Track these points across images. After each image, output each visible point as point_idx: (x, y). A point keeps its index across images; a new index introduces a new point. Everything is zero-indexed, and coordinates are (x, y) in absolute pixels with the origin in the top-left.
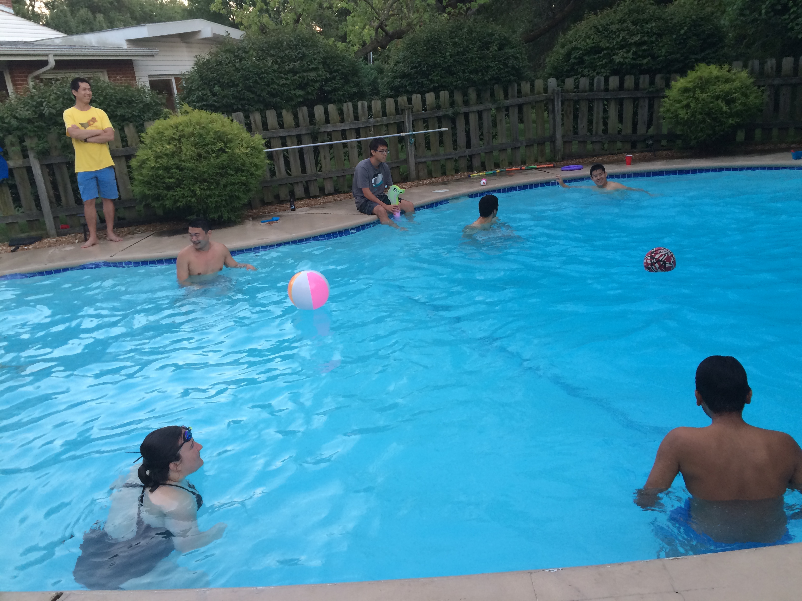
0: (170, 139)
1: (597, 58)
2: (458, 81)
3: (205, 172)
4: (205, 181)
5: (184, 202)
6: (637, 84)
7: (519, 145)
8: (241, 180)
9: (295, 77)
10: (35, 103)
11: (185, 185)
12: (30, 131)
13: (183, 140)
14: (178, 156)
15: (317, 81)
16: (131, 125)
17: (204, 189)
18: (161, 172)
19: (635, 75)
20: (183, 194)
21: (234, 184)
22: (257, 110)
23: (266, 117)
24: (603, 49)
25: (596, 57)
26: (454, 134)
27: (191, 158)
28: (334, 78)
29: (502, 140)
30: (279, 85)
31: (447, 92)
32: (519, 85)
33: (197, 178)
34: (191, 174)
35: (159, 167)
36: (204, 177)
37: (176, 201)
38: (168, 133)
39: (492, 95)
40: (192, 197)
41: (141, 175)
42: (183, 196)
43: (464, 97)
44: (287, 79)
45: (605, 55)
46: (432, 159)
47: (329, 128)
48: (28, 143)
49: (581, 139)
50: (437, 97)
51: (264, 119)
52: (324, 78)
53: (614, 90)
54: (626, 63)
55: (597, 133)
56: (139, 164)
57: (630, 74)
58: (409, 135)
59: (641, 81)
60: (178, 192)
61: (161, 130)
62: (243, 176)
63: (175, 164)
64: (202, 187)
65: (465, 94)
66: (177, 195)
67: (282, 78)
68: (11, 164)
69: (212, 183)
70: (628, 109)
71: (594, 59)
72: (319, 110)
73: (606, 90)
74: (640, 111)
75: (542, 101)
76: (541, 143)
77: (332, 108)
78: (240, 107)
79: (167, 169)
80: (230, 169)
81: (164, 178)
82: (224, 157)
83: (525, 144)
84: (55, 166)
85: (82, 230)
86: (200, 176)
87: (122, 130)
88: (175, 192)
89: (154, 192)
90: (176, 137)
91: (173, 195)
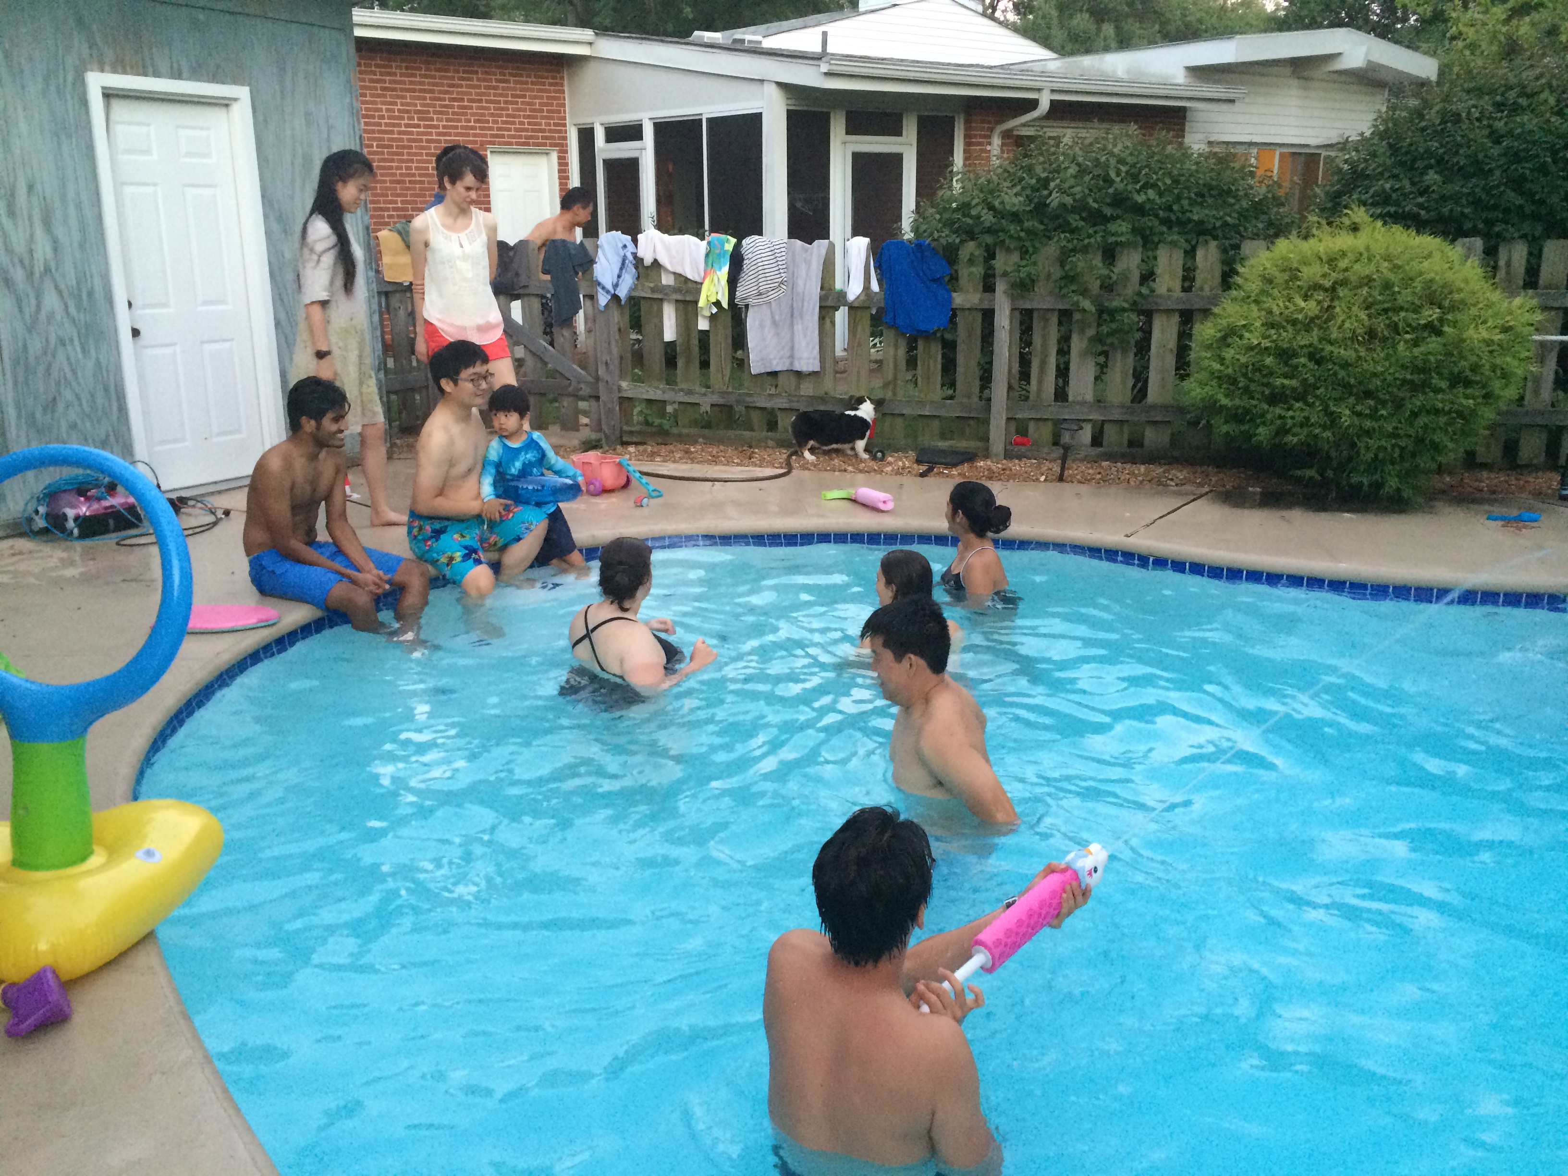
0: (1309, 289)
3: (1375, 375)
4: (1368, 394)
5: (1302, 437)
8: (1461, 404)
10: (1034, 181)
11: (1317, 397)
12: (1011, 237)
13: (1341, 292)
14: (1320, 328)
16: (1213, 244)
17: (1359, 414)
18: (1269, 361)
20: (1307, 419)
21: (1437, 412)
23: (1540, 256)
27: (1352, 339)
33: (1351, 386)
34: (1342, 373)
35: (1266, 349)
36: (1371, 387)
37: (1283, 431)
38: (1312, 272)
40: (1324, 427)
41: (1222, 360)
42: (1305, 423)
48: (1001, 262)
51: (1534, 261)
56: (1219, 335)
60: (1298, 411)
61: (1295, 265)
62: (1467, 397)
63: (1311, 345)
64: (1359, 408)
66: (1292, 418)
68: (958, 299)
69: (1384, 403)
79: (1285, 355)
80: (1438, 373)
81: (1271, 374)
82: (1433, 344)
84: (1035, 315)
85: (1054, 455)
86: (1361, 383)
87: (1190, 253)
88: (1289, 409)
89: (1237, 402)
90: (1328, 284)
91: (1281, 417)
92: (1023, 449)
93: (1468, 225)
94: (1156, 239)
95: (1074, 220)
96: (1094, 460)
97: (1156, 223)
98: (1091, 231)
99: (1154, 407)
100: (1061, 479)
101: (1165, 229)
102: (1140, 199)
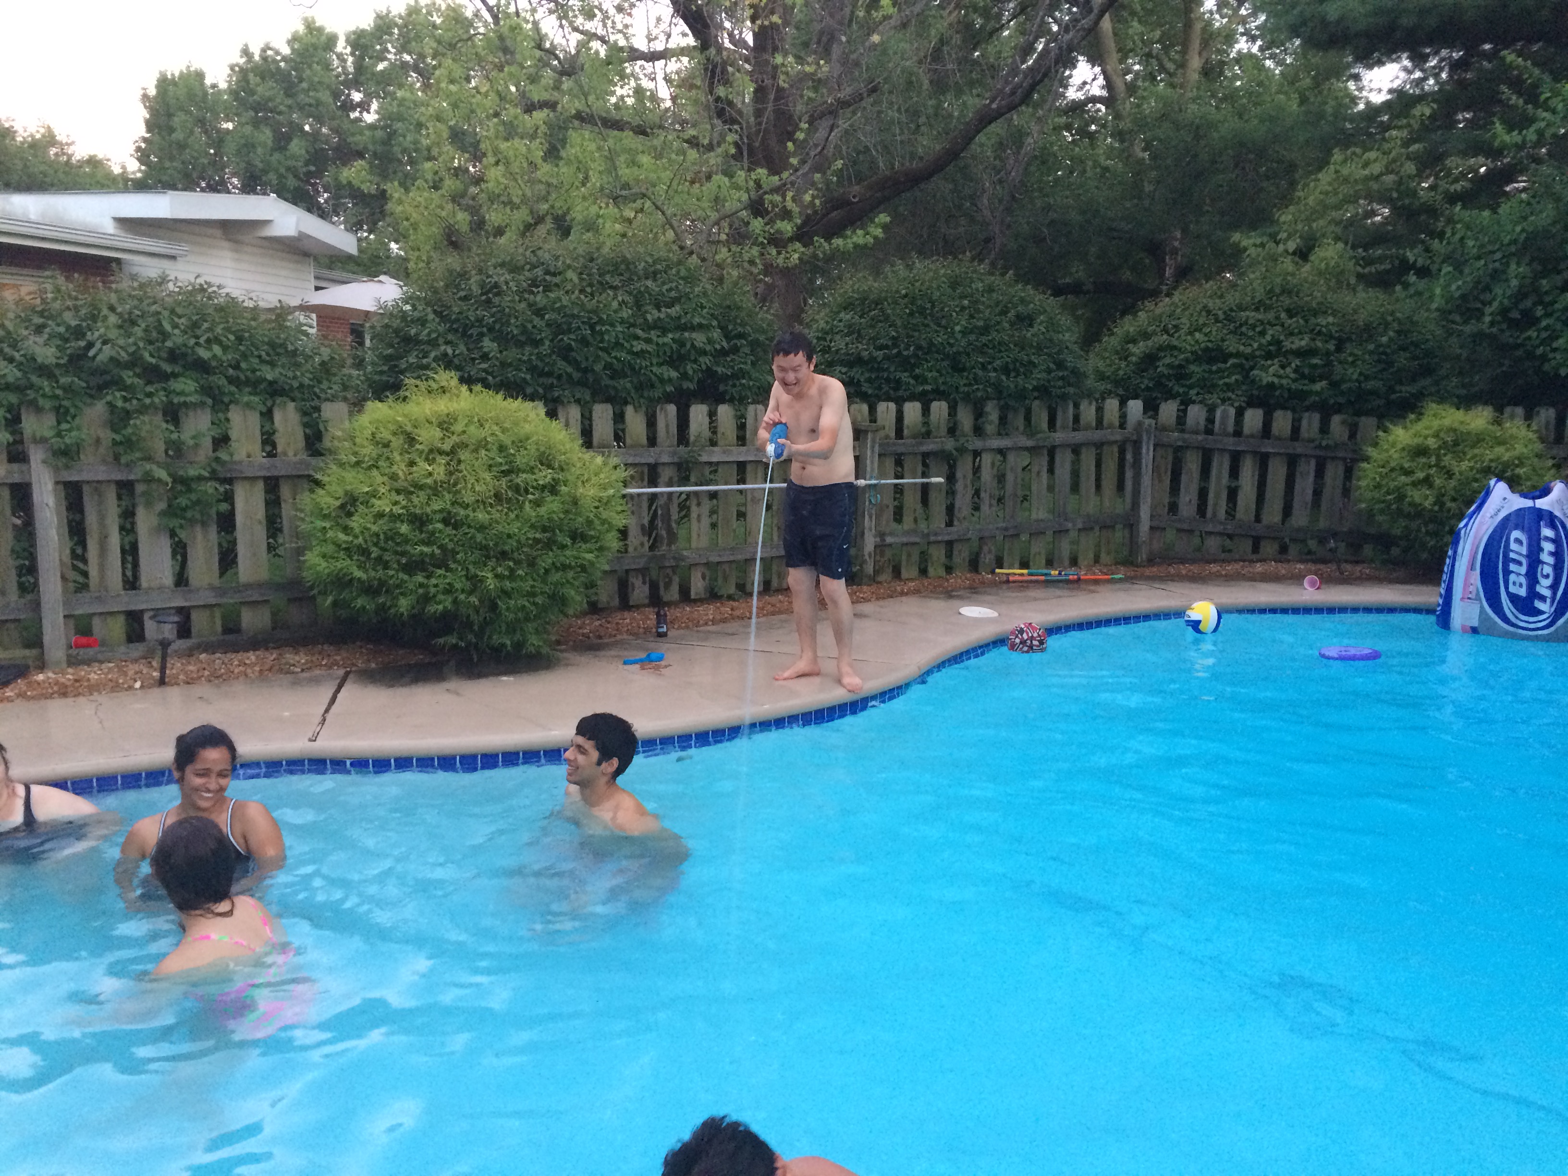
1: (1217, 372)
2: (970, 385)
4: (504, 555)
5: (448, 604)
6: (1296, 430)
7: (1070, 525)
8: (583, 559)
9: (666, 340)
10: (62, 329)
11: (458, 562)
14: (451, 491)
15: (704, 353)
16: (291, 405)
17: (502, 577)
18: (404, 528)
19: (1294, 410)
20: (450, 585)
21: (565, 567)
22: (578, 401)
23: (590, 419)
24: (1231, 355)
25: (1214, 368)
26: (951, 492)
27: (484, 502)
28: (735, 350)
29: (1039, 512)
30: (630, 352)
31: (944, 405)
32: (1076, 406)
33: (489, 549)
34: (479, 537)
35: (398, 516)
36: (507, 548)
37: (427, 599)
38: (429, 436)
39: (1028, 419)
41: (346, 529)
42: (449, 590)
43: (976, 419)
44: (648, 341)
45: (1234, 366)
46: (905, 540)
47: (716, 455)
48: (30, 424)
49: (1185, 526)
50: (926, 411)
51: (587, 422)
52: (718, 347)
53: (1252, 436)
54: (1282, 386)
55: (1214, 515)
56: (338, 503)
57: (1284, 408)
58: (870, 486)
59: (1304, 423)
60: (440, 579)
61: (408, 428)
62: (586, 551)
63: (441, 511)
64: (499, 570)
65: (979, 414)
66: (436, 586)
67: (637, 338)
69: (519, 563)
70: (1277, 472)
71: (1210, 372)
72: (698, 413)
73: (1238, 433)
74: (1298, 480)
75: (1116, 442)
76: (1107, 527)
77: (725, 411)
78: (541, 391)
79: (419, 521)
80: (561, 531)
81: (406, 542)
82: (554, 503)
83: (1080, 526)
84: (86, 489)
85: (136, 654)
86: (496, 545)
87: (268, 415)
88: (428, 577)
89: (373, 574)
90: (447, 447)
91: (421, 585)
92: (91, 652)
93: (529, 390)
94: (226, 399)
95: (129, 377)
96: (190, 653)
97: (223, 382)
98: (149, 389)
99: (248, 586)
100: (162, 682)
101: (233, 388)
102: (204, 354)
